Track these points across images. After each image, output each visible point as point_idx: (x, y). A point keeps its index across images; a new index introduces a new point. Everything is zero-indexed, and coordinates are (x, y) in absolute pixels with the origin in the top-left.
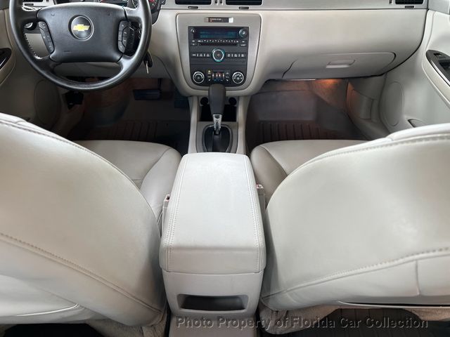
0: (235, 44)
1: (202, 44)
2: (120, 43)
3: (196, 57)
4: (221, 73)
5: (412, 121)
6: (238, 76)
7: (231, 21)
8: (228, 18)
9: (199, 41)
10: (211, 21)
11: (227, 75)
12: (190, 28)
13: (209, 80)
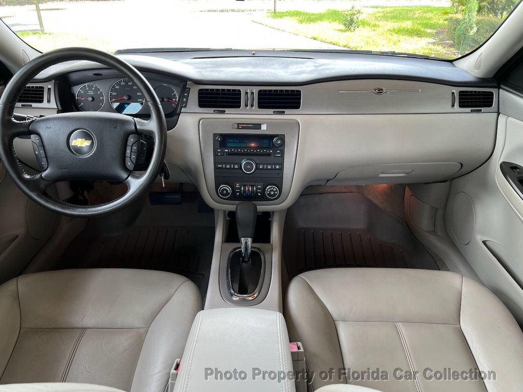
0: (269, 155)
1: (229, 154)
2: (128, 159)
3: (222, 168)
4: (252, 186)
5: (488, 243)
6: (272, 190)
7: (264, 127)
8: (261, 124)
9: (226, 150)
10: (240, 127)
11: (259, 189)
12: (215, 135)
13: (238, 194)
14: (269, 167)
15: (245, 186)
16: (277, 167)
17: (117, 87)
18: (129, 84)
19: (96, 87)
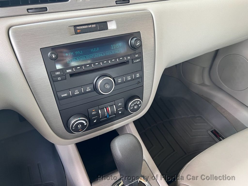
0: (126, 62)
1: (74, 75)
3: (68, 97)
4: (112, 106)
6: (136, 104)
7: (112, 26)
8: (106, 22)
9: (68, 71)
10: (78, 31)
11: (120, 107)
12: (44, 51)
13: (95, 121)
14: (129, 78)
15: (102, 109)
16: (138, 75)
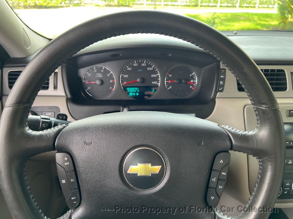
10: (291, 114)
13: (286, 192)
17: (129, 69)
18: (143, 65)
19: (105, 69)
